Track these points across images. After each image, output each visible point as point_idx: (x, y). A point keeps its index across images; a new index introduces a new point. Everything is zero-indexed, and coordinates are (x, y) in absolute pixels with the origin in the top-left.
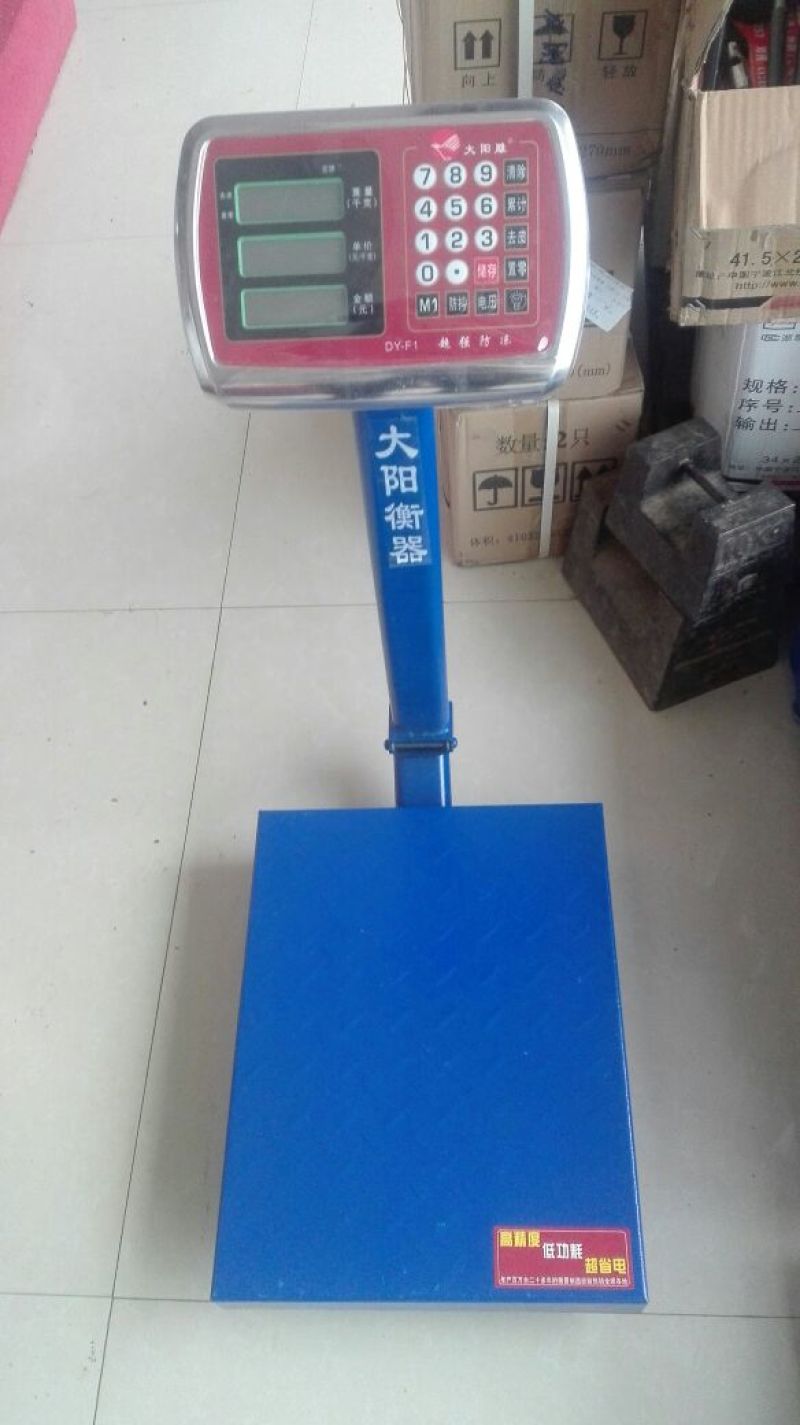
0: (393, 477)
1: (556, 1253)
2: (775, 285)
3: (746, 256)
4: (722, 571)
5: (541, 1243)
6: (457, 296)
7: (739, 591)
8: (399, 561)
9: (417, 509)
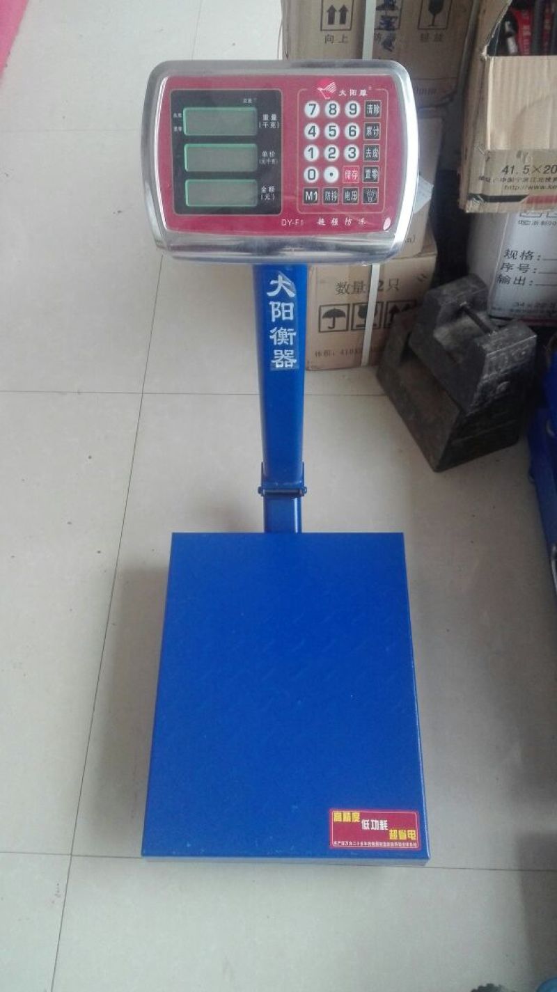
0: (277, 309)
1: (370, 826)
2: (531, 188)
3: (513, 168)
4: (487, 379)
5: (361, 820)
6: (330, 190)
7: (497, 393)
8: (277, 366)
9: (291, 332)
